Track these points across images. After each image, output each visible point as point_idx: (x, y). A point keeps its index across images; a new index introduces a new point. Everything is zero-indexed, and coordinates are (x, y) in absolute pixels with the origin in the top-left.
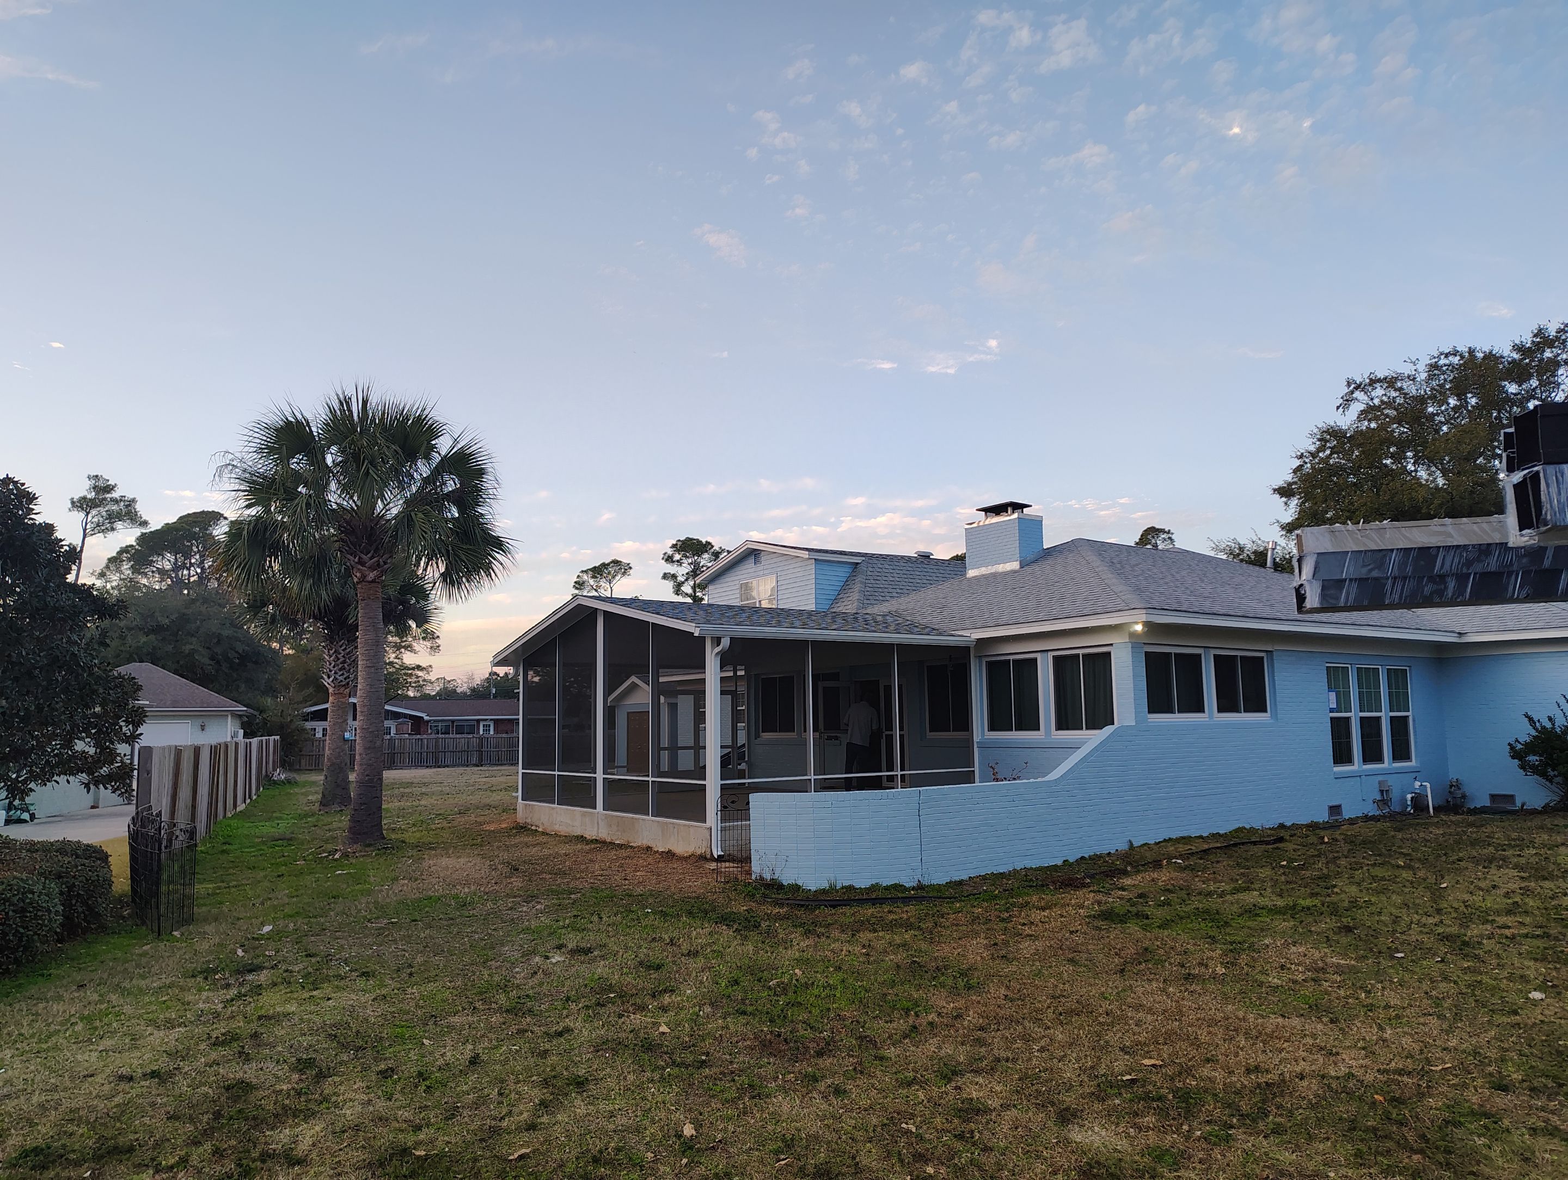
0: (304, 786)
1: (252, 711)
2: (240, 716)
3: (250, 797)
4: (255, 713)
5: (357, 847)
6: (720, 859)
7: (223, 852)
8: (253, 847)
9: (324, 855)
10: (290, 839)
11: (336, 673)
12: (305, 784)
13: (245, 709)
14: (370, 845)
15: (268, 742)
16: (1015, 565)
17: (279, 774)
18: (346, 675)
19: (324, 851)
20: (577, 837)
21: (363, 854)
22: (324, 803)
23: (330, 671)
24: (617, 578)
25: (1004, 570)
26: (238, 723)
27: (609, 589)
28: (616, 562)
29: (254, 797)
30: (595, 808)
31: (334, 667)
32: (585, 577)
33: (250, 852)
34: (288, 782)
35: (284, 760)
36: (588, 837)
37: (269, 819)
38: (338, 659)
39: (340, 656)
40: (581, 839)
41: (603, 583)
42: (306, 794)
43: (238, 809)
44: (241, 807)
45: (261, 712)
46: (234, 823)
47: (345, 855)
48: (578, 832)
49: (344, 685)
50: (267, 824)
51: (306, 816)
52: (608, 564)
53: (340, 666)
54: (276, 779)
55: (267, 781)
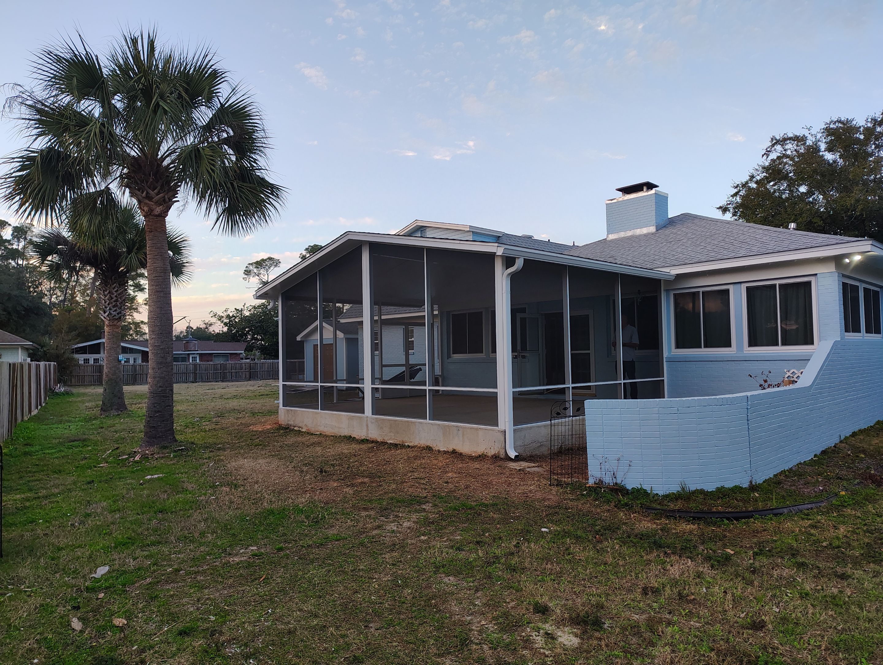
0: (79, 396)
1: (36, 346)
2: (27, 349)
3: (41, 405)
4: (39, 347)
5: (155, 449)
6: (518, 459)
7: (26, 454)
8: (53, 448)
9: (124, 457)
10: (84, 440)
11: (110, 309)
12: (79, 395)
13: (31, 343)
14: (165, 447)
15: (50, 365)
16: (652, 229)
17: (60, 388)
18: (119, 311)
19: (124, 454)
20: (345, 437)
21: (161, 455)
22: (105, 409)
23: (106, 307)
24: (272, 268)
25: (641, 233)
26: (26, 354)
27: (267, 275)
28: (270, 259)
29: (43, 405)
30: (364, 413)
31: (109, 305)
32: (251, 268)
33: (52, 454)
34: (67, 393)
35: (60, 379)
36: (357, 437)
37: (61, 422)
38: (112, 298)
39: (113, 296)
40: (350, 439)
41: (262, 271)
42: (83, 402)
43: (33, 414)
44: (35, 412)
45: (42, 347)
46: (32, 425)
47: (145, 457)
48: (345, 432)
49: (117, 319)
50: (60, 426)
51: (91, 419)
52: (266, 260)
53: (114, 304)
54: (57, 391)
55: (51, 392)
